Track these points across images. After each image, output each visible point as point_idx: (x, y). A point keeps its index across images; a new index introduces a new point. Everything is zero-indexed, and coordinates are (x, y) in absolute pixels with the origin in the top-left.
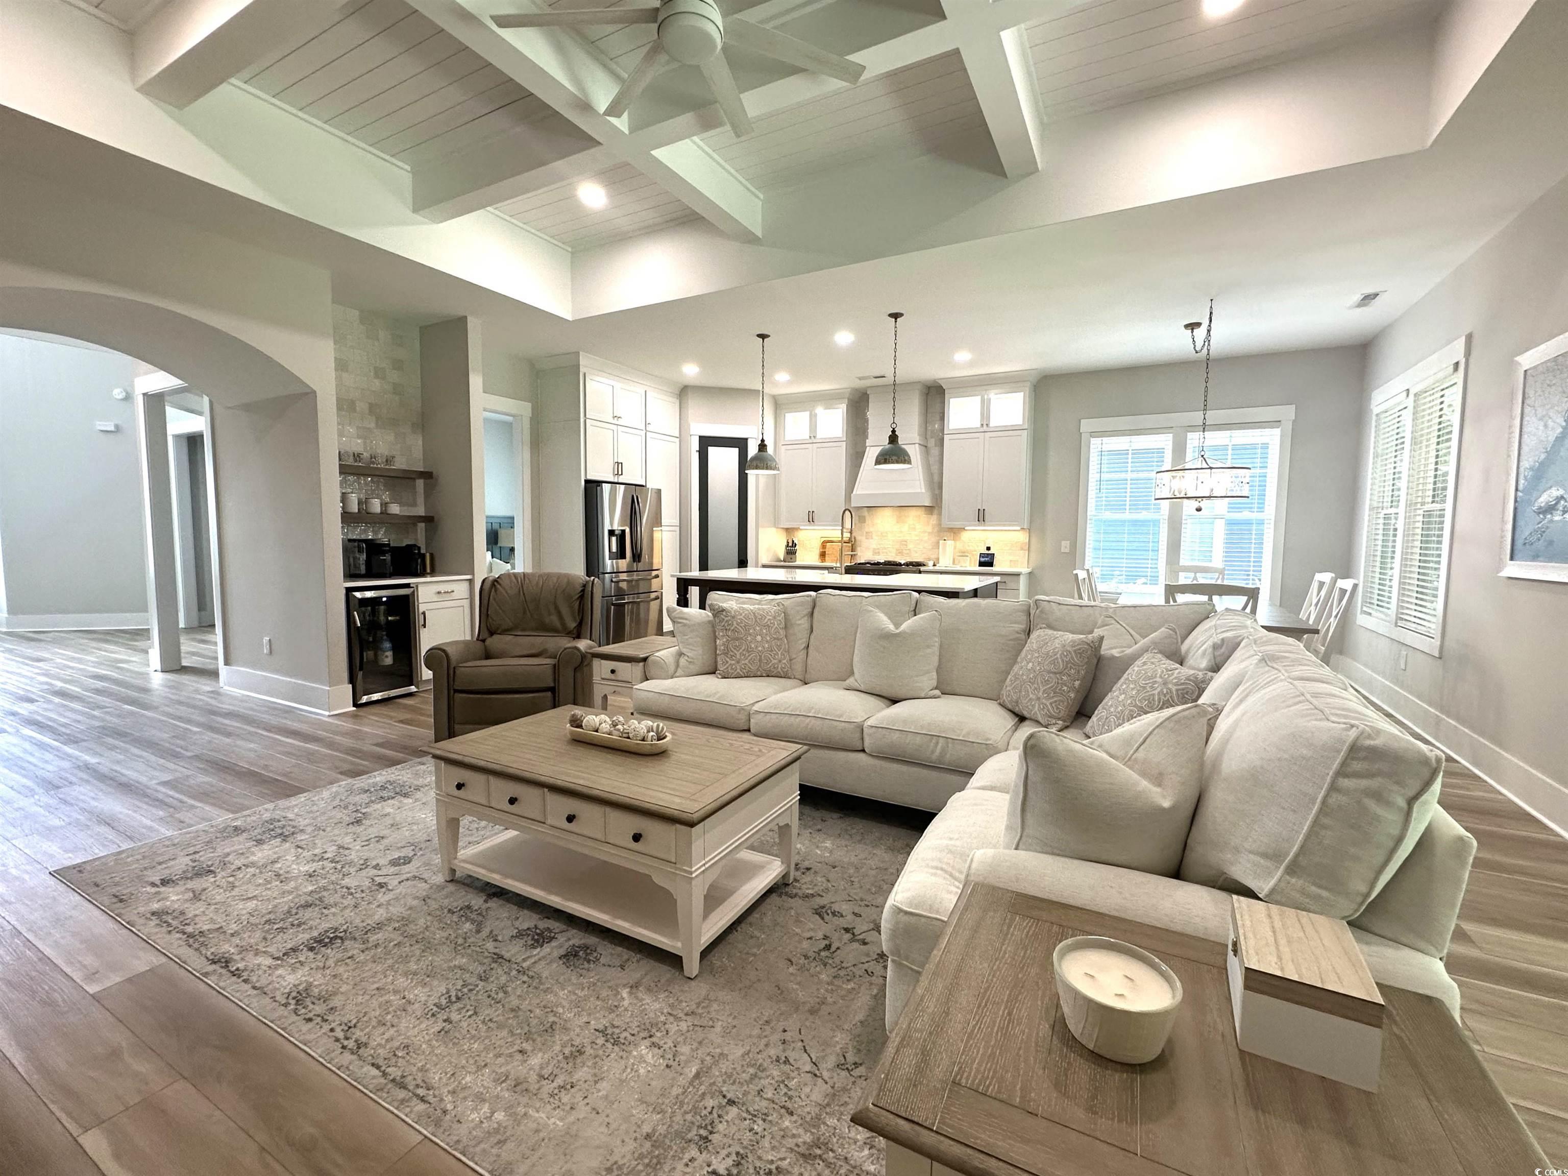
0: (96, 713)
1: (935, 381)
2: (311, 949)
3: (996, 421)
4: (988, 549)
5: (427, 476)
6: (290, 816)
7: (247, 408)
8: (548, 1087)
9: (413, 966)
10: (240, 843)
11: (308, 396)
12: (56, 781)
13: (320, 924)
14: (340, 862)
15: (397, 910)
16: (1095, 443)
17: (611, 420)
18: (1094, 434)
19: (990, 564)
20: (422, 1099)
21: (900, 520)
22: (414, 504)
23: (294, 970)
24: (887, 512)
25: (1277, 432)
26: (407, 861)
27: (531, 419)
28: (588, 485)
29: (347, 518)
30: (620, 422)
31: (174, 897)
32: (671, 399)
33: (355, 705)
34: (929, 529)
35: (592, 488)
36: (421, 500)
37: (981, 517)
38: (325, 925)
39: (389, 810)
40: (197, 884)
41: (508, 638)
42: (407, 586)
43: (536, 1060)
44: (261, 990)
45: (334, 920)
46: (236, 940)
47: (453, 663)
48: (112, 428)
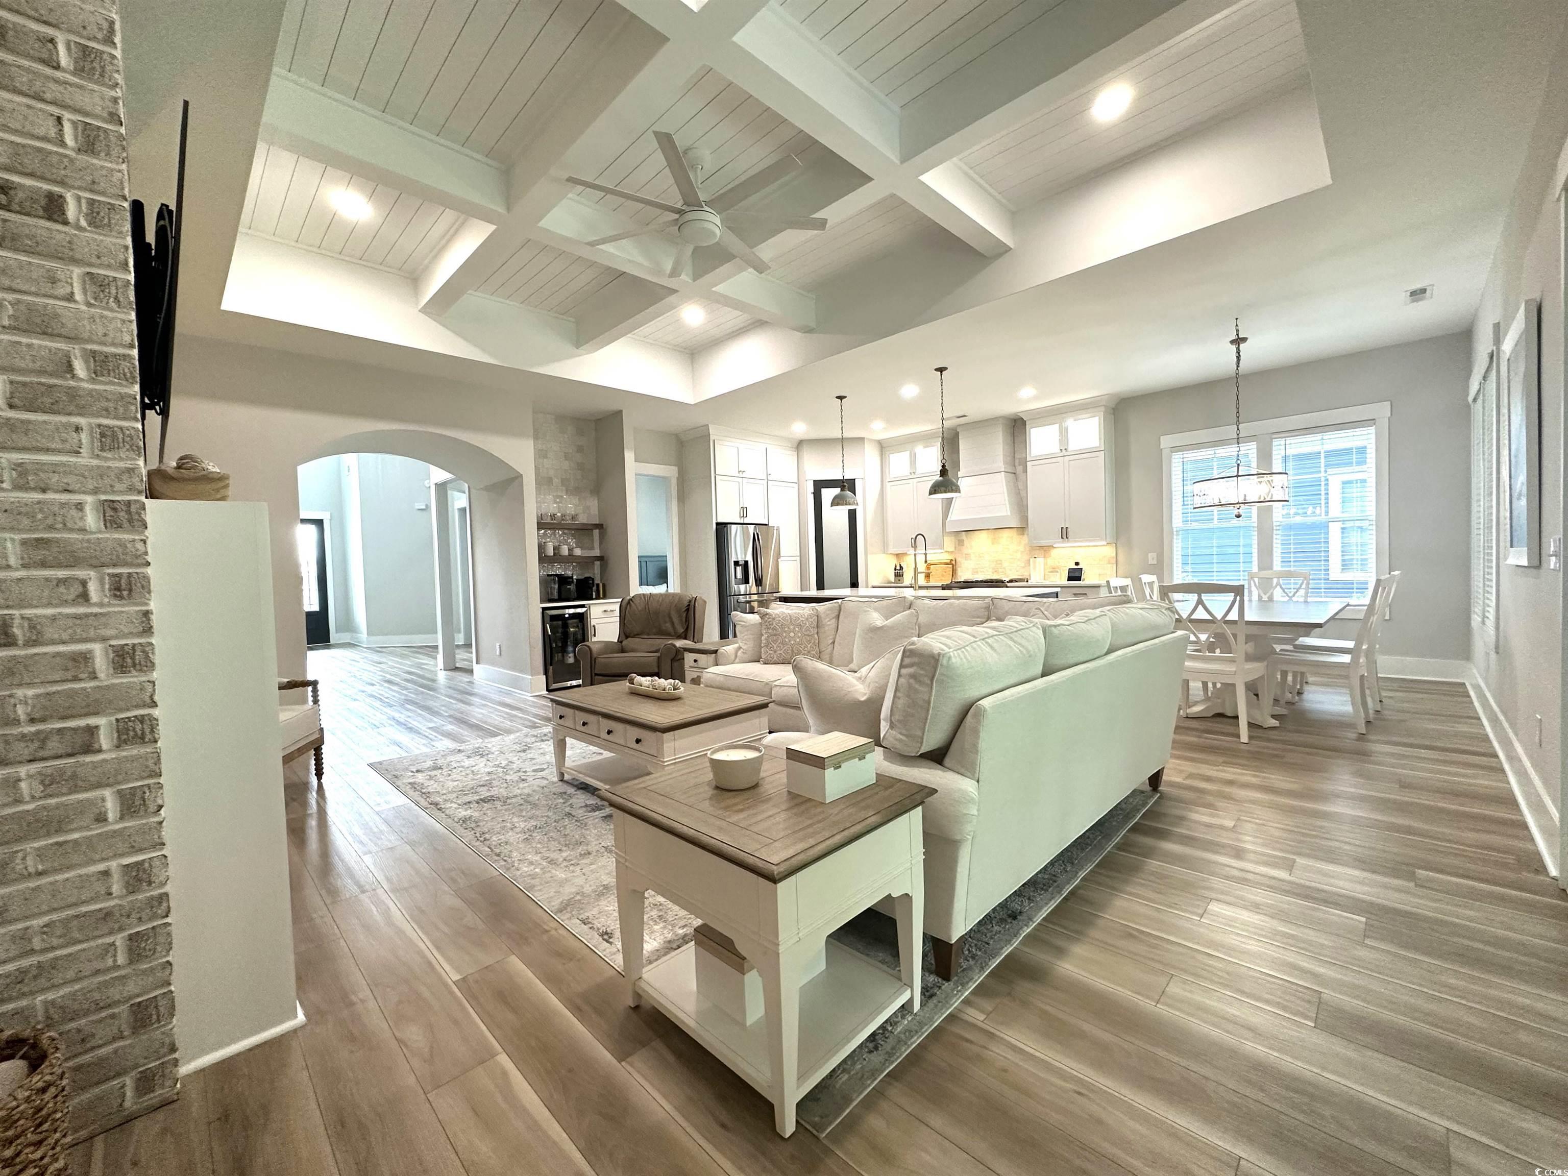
0: (404, 692)
1: (1016, 414)
2: (478, 803)
3: (1074, 445)
4: (1077, 564)
5: (600, 526)
6: (489, 746)
7: (488, 489)
8: (565, 864)
9: (524, 814)
10: (459, 757)
11: (518, 477)
12: (378, 724)
13: (484, 793)
14: (506, 769)
15: (526, 791)
16: (1177, 458)
17: (737, 475)
18: (1175, 449)
19: (1079, 579)
20: (505, 861)
21: (994, 541)
22: (592, 548)
23: (466, 810)
24: (983, 535)
25: (1372, 430)
26: (543, 770)
27: (678, 479)
28: (719, 527)
29: (543, 559)
30: (744, 475)
31: (420, 778)
32: (790, 452)
33: (548, 690)
34: (1021, 548)
35: (722, 529)
36: (596, 544)
37: (1065, 534)
38: (488, 794)
39: (543, 746)
40: (433, 773)
41: (636, 640)
42: (583, 606)
43: (564, 854)
44: (449, 816)
45: (494, 792)
46: (444, 797)
47: (595, 655)
48: (424, 507)
